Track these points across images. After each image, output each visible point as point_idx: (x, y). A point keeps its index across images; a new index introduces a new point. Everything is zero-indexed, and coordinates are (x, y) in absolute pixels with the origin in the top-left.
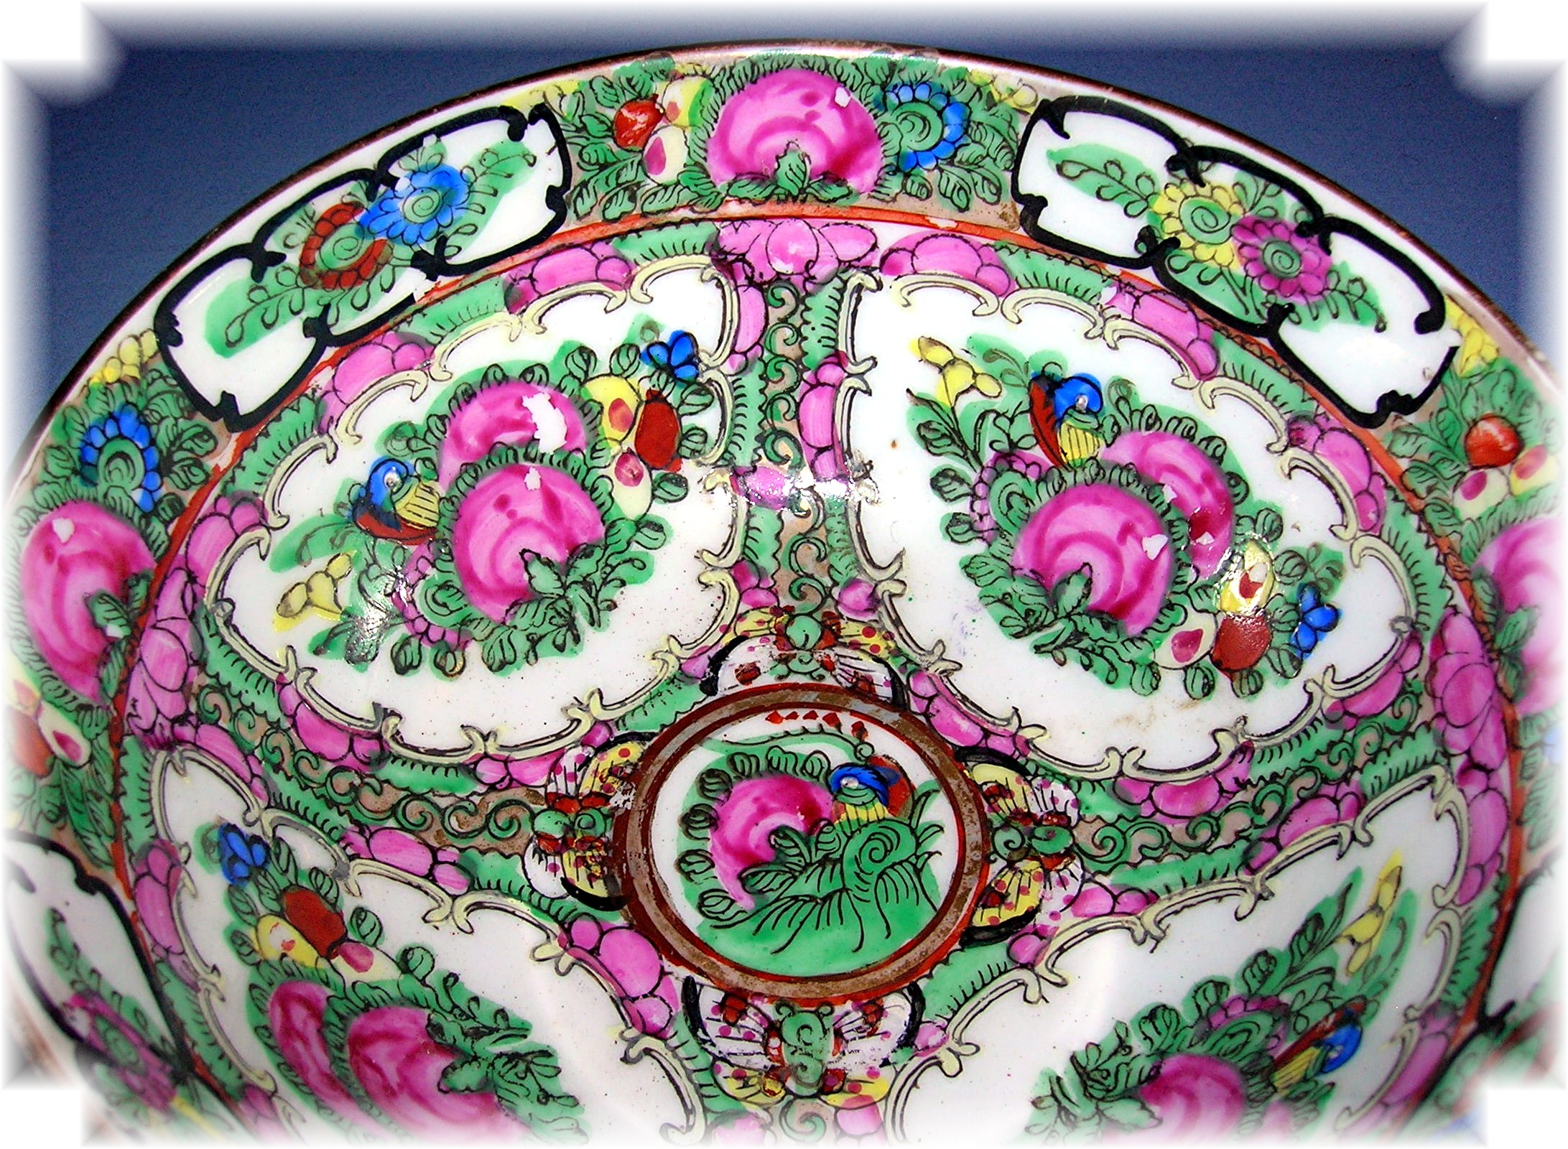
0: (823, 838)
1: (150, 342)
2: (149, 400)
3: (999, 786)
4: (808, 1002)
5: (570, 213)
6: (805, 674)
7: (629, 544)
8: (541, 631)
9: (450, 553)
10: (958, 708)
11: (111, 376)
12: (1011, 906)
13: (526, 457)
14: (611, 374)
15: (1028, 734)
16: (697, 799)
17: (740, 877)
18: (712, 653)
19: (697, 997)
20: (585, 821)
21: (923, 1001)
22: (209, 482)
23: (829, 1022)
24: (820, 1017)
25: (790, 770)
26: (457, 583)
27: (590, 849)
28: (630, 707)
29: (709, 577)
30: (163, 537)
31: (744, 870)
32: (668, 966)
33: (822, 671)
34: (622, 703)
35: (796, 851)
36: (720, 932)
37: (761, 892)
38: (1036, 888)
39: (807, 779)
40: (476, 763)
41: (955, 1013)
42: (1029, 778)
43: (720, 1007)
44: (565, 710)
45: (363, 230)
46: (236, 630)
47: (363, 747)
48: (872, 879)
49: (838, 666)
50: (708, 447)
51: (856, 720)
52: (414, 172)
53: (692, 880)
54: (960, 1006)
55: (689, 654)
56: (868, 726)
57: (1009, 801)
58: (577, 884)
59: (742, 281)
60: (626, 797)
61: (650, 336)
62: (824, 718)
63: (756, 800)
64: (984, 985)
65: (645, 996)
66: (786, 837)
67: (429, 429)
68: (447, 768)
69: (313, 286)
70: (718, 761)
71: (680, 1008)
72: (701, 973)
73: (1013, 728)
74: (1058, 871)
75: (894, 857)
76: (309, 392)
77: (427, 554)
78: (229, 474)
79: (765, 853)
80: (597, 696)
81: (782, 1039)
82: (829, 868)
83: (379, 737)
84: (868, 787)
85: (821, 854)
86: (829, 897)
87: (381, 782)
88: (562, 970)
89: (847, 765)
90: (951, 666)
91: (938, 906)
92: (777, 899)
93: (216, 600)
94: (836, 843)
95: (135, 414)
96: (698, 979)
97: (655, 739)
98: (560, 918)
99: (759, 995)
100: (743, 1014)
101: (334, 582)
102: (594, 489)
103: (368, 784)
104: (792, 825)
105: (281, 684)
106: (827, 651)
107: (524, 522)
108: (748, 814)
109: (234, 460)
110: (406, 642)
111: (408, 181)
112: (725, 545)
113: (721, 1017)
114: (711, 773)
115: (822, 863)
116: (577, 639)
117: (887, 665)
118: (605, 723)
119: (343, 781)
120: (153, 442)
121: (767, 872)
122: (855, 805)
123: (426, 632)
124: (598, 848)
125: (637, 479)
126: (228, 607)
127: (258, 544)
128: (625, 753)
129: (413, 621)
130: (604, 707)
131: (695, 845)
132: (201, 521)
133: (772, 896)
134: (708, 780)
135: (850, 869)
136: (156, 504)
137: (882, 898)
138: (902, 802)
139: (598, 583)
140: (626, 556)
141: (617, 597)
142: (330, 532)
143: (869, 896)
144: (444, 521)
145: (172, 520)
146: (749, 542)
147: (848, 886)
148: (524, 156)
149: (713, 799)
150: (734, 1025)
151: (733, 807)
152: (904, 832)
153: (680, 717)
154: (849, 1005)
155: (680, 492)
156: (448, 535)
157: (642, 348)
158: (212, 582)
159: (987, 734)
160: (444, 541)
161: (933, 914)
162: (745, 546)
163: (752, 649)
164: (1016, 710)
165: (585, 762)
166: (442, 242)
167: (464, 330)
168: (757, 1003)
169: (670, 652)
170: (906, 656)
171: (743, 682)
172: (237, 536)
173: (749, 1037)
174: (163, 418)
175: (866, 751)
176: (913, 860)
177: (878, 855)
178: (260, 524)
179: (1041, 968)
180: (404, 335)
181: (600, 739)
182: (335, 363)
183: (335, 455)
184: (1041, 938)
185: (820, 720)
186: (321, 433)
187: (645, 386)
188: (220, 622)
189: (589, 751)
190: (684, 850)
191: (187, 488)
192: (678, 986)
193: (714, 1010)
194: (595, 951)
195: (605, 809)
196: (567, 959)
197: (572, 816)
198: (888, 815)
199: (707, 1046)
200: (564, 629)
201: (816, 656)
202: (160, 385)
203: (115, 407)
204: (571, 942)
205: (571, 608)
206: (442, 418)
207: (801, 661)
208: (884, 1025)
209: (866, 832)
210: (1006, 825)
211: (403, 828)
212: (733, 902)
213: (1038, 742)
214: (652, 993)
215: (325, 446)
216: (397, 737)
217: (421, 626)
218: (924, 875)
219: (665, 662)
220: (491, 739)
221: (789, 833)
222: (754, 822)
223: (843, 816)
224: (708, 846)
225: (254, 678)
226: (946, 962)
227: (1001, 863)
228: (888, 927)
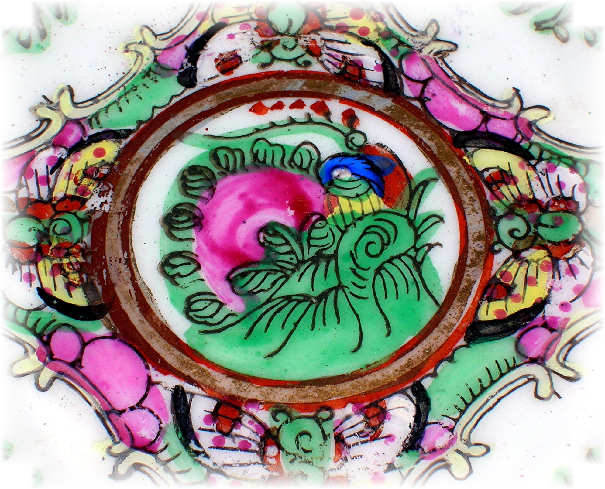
0: (315, 233)
3: (502, 172)
4: (306, 407)
6: (290, 61)
10: (454, 91)
12: (517, 299)
15: (530, 115)
16: (180, 198)
17: (229, 279)
18: (189, 43)
19: (188, 408)
20: (60, 226)
21: (428, 401)
23: (329, 427)
24: (319, 422)
25: (277, 163)
27: (67, 255)
28: (103, 104)
31: (233, 271)
32: (156, 376)
33: (308, 57)
34: (95, 100)
35: (286, 248)
36: (209, 338)
37: (251, 293)
38: (544, 278)
39: (296, 172)
41: (462, 412)
42: (533, 162)
43: (214, 416)
44: (34, 110)
48: (369, 275)
49: (325, 51)
51: (345, 107)
53: (177, 284)
54: (468, 405)
55: (164, 44)
56: (360, 113)
57: (513, 188)
58: (55, 294)
60: (103, 199)
62: (312, 107)
63: (242, 196)
64: (493, 382)
65: (132, 408)
66: (276, 234)
70: (200, 157)
71: (169, 420)
72: (191, 381)
73: (514, 110)
74: (567, 260)
75: (392, 250)
79: (254, 252)
80: (67, 94)
81: (280, 447)
82: (323, 265)
84: (362, 178)
85: (313, 251)
86: (323, 296)
88: (43, 385)
89: (338, 155)
90: (446, 47)
91: (441, 300)
92: (269, 300)
94: (329, 240)
96: (188, 387)
97: (132, 136)
98: (38, 330)
99: (254, 402)
100: (237, 422)
104: (282, 221)
106: (313, 36)
108: (234, 212)
113: (213, 426)
114: (193, 169)
115: (315, 260)
116: (43, 34)
117: (377, 48)
118: (78, 122)
121: (258, 272)
122: (349, 198)
124: (75, 255)
128: (100, 153)
130: (75, 105)
131: (179, 247)
133: (263, 297)
134: (190, 178)
135: (345, 265)
137: (380, 293)
138: (398, 193)
143: (367, 292)
147: (344, 283)
149: (196, 197)
150: (227, 434)
151: (218, 205)
152: (401, 223)
153: (158, 112)
154: (349, 409)
159: (487, 117)
161: (436, 309)
163: (231, 36)
164: (517, 91)
165: (58, 164)
168: (252, 410)
169: (144, 43)
170: (397, 38)
171: (224, 72)
173: (245, 447)
175: (358, 140)
176: (412, 253)
177: (374, 249)
179: (552, 363)
181: (72, 139)
184: (552, 330)
185: (307, 109)
189: (62, 152)
190: (168, 252)
192: (167, 396)
193: (207, 420)
194: (76, 364)
195: (81, 213)
196: (48, 374)
197: (46, 222)
198: (384, 207)
199: (201, 458)
201: (301, 41)
204: (51, 355)
207: (285, 47)
208: (387, 428)
209: (361, 226)
210: (510, 212)
212: (222, 305)
213: (542, 124)
214: (139, 405)
218: (425, 268)
219: (139, 54)
221: (279, 229)
222: (240, 219)
223: (336, 210)
224: (193, 247)
226: (451, 359)
227: (506, 254)
228: (388, 325)
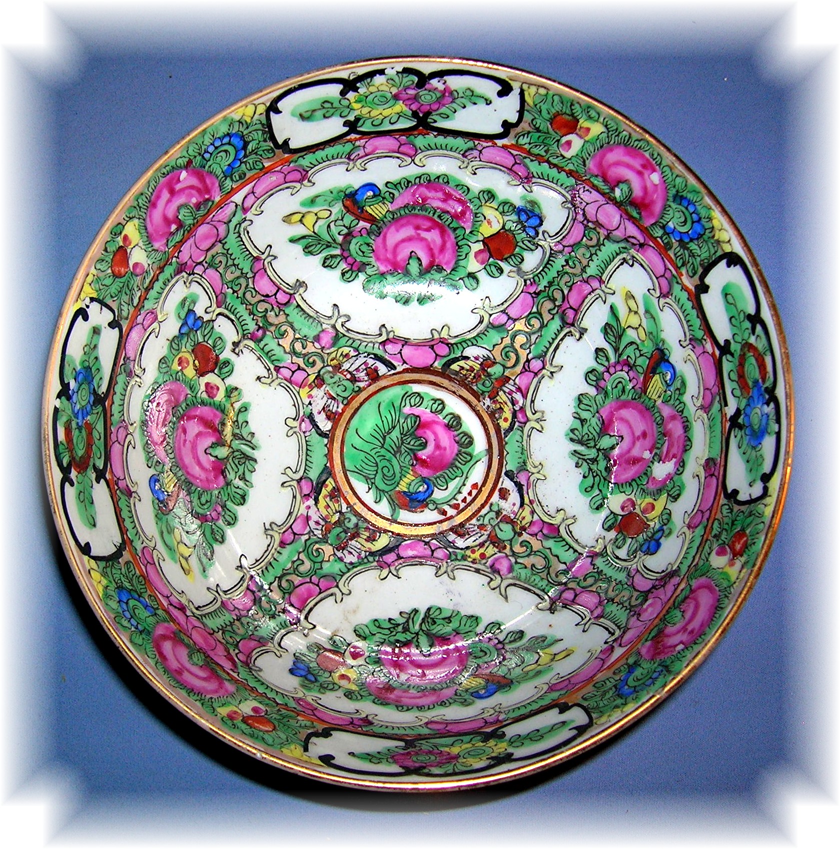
0: (408, 458)
1: (727, 249)
2: (706, 242)
3: (374, 540)
4: (353, 399)
5: (726, 501)
6: (485, 515)
7: (600, 491)
8: (586, 427)
9: (635, 399)
10: (420, 557)
11: (715, 223)
12: (325, 497)
13: (656, 454)
14: (665, 509)
15: (385, 572)
16: (463, 429)
17: (418, 416)
18: (525, 488)
19: (386, 366)
20: (488, 384)
21: (320, 435)
22: (677, 268)
23: (340, 399)
24: (345, 398)
25: (447, 471)
26: (623, 397)
27: (474, 377)
28: (525, 437)
29: (560, 516)
30: (656, 235)
31: (420, 420)
32: (405, 366)
33: (481, 522)
34: (529, 436)
35: (412, 443)
36: (404, 392)
37: (406, 418)
38: (324, 513)
39: (438, 474)
40: (543, 362)
41: (306, 441)
42: (367, 553)
43: (376, 370)
44: (543, 412)
45: (756, 382)
46: (622, 264)
47: (570, 314)
48: (378, 460)
49: (478, 530)
50: (614, 547)
51: (448, 515)
52: (768, 416)
53: (433, 400)
54: (307, 445)
55: (532, 479)
56: (442, 517)
57: (365, 537)
58: (463, 361)
59: (657, 583)
60: (486, 405)
61: (667, 532)
62: (459, 504)
63: (445, 449)
64: (307, 460)
65: (401, 350)
66: (420, 445)
67: (681, 403)
68: (548, 349)
69: (741, 349)
70: (473, 450)
71: (387, 357)
72: (394, 374)
73: (392, 568)
74: (323, 526)
75: (379, 476)
76: (705, 337)
77: (637, 386)
78: (680, 282)
79: (420, 432)
80: (540, 429)
81: (347, 379)
82: (395, 449)
83: (573, 325)
84: (416, 493)
85: (403, 451)
86: (384, 438)
87: (554, 315)
88: (433, 331)
89: (432, 494)
90: (440, 573)
91: (348, 472)
92: (398, 421)
93: (633, 257)
94: (402, 460)
95: (702, 233)
96: (393, 372)
97: (503, 436)
98: (454, 346)
99: (369, 385)
100: (367, 374)
101: (637, 329)
102: (630, 485)
103: (554, 308)
104: (424, 451)
105: (601, 281)
106: (488, 532)
107: (634, 443)
108: (441, 441)
109: (685, 286)
110: (608, 359)
111: (766, 412)
112: (571, 532)
113: (373, 367)
114: (471, 443)
115: (399, 448)
116: (572, 440)
117: (462, 549)
118: (525, 423)
119: (558, 295)
120: (691, 240)
121: (412, 427)
122: (413, 481)
123: (608, 371)
124: (472, 379)
125: (623, 508)
126: (631, 262)
127: (654, 289)
128: (506, 420)
129: (615, 367)
130: (533, 428)
131: (445, 412)
132: (663, 258)
133: (402, 421)
134: (468, 440)
135: (388, 456)
136: (668, 234)
137: (368, 456)
138: (399, 499)
139: (592, 467)
140: (596, 486)
141: (580, 470)
142: (655, 333)
143: (373, 453)
144: (647, 400)
145: (663, 241)
146: (564, 543)
147: (383, 449)
148: (754, 480)
149: (459, 435)
150: (366, 369)
151: (449, 438)
152: (387, 488)
153: (505, 453)
154: (340, 410)
155: (606, 527)
156: (642, 400)
157: (665, 527)
158: (639, 256)
159: (399, 557)
160: (639, 398)
161: (347, 468)
162: (564, 540)
163: (514, 505)
164: (399, 578)
165: (514, 403)
166: (741, 427)
167: (708, 432)
168: (367, 383)
169: (538, 472)
170: (459, 560)
171: (501, 490)
172: (657, 278)
173: (357, 370)
174: (700, 248)
175: (431, 507)
176: (373, 481)
177: (385, 470)
178: (661, 293)
179: (295, 483)
180: (715, 397)
181: (520, 416)
182: (713, 355)
183: (681, 345)
184: (305, 495)
185: (460, 502)
186: (691, 340)
187: (652, 524)
188: (624, 255)
189: (517, 408)
190: (446, 408)
191: (675, 254)
192: (395, 363)
193: (377, 367)
194: (432, 347)
195: (487, 395)
196: (436, 336)
197: (494, 381)
198: (398, 489)
199: (366, 354)
200: (580, 437)
201: (490, 526)
202: (713, 251)
203: (703, 221)
204: (442, 342)
205: (588, 447)
206: (682, 411)
207: (492, 518)
208: (323, 415)
209: (398, 475)
210: (357, 525)
211: (530, 313)
212: (411, 406)
213: (377, 572)
214: (400, 353)
215: (685, 341)
216: (570, 334)
217: (612, 370)
218: (364, 479)
219: (535, 467)
220: (550, 375)
221: (421, 448)
222: (437, 440)
223: (411, 473)
224: (441, 417)
225: (603, 266)
226: (326, 455)
227: (344, 510)
228: (355, 448)
